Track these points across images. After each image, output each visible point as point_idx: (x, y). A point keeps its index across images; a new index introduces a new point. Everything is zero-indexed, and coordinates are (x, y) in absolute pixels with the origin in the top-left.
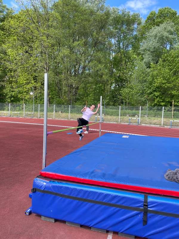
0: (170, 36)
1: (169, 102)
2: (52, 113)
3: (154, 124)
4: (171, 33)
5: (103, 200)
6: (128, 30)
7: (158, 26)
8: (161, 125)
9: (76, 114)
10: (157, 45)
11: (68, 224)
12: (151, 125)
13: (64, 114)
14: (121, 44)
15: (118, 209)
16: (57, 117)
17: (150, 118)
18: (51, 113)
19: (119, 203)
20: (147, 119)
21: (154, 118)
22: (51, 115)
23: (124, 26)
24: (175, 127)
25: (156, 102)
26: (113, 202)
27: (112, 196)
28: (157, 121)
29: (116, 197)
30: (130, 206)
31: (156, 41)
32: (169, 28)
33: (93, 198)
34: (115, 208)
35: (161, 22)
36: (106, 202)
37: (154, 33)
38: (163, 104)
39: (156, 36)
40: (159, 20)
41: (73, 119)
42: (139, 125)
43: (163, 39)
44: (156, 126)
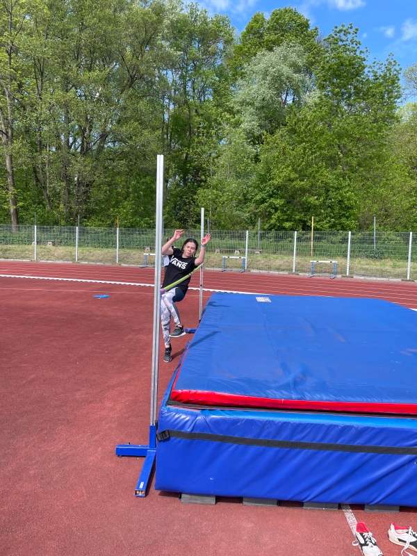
0: (295, 75)
1: (300, 220)
2: (30, 247)
3: (278, 269)
4: (298, 70)
5: (337, 441)
6: (203, 54)
7: (271, 49)
8: (292, 270)
9: (92, 249)
10: (269, 93)
11: (249, 504)
12: (271, 272)
13: (61, 248)
14: (190, 84)
15: (370, 455)
16: (42, 256)
17: (266, 257)
18: (27, 247)
19: (372, 444)
20: (259, 258)
21: (275, 256)
22: (27, 252)
23: (195, 44)
24: (320, 275)
25: (273, 221)
26: (359, 442)
27: (356, 429)
28: (281, 262)
29: (366, 429)
30: (398, 446)
31: (267, 85)
32: (293, 57)
33: (314, 439)
34: (363, 453)
35: (277, 43)
36: (344, 443)
37: (262, 66)
38: (287, 225)
39: (266, 73)
40: (273, 37)
41: (86, 260)
42: (245, 273)
43: (282, 81)
44: (281, 273)
